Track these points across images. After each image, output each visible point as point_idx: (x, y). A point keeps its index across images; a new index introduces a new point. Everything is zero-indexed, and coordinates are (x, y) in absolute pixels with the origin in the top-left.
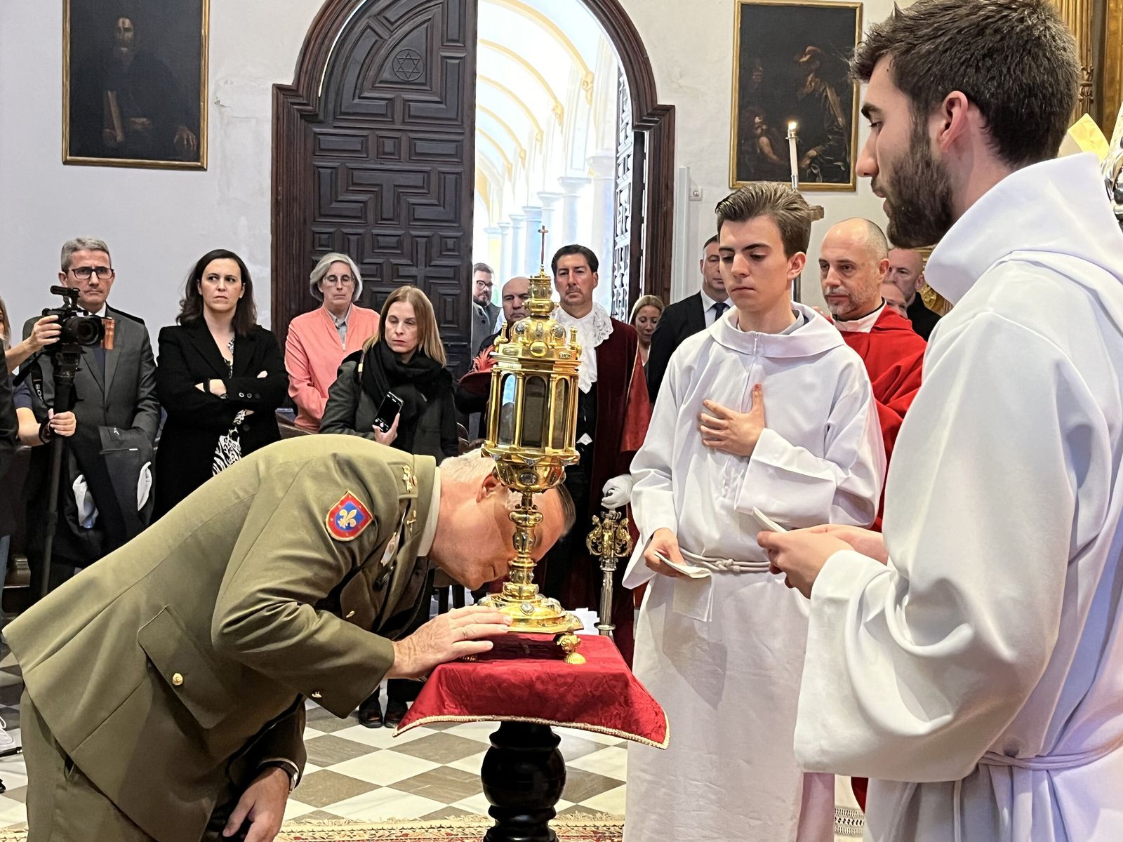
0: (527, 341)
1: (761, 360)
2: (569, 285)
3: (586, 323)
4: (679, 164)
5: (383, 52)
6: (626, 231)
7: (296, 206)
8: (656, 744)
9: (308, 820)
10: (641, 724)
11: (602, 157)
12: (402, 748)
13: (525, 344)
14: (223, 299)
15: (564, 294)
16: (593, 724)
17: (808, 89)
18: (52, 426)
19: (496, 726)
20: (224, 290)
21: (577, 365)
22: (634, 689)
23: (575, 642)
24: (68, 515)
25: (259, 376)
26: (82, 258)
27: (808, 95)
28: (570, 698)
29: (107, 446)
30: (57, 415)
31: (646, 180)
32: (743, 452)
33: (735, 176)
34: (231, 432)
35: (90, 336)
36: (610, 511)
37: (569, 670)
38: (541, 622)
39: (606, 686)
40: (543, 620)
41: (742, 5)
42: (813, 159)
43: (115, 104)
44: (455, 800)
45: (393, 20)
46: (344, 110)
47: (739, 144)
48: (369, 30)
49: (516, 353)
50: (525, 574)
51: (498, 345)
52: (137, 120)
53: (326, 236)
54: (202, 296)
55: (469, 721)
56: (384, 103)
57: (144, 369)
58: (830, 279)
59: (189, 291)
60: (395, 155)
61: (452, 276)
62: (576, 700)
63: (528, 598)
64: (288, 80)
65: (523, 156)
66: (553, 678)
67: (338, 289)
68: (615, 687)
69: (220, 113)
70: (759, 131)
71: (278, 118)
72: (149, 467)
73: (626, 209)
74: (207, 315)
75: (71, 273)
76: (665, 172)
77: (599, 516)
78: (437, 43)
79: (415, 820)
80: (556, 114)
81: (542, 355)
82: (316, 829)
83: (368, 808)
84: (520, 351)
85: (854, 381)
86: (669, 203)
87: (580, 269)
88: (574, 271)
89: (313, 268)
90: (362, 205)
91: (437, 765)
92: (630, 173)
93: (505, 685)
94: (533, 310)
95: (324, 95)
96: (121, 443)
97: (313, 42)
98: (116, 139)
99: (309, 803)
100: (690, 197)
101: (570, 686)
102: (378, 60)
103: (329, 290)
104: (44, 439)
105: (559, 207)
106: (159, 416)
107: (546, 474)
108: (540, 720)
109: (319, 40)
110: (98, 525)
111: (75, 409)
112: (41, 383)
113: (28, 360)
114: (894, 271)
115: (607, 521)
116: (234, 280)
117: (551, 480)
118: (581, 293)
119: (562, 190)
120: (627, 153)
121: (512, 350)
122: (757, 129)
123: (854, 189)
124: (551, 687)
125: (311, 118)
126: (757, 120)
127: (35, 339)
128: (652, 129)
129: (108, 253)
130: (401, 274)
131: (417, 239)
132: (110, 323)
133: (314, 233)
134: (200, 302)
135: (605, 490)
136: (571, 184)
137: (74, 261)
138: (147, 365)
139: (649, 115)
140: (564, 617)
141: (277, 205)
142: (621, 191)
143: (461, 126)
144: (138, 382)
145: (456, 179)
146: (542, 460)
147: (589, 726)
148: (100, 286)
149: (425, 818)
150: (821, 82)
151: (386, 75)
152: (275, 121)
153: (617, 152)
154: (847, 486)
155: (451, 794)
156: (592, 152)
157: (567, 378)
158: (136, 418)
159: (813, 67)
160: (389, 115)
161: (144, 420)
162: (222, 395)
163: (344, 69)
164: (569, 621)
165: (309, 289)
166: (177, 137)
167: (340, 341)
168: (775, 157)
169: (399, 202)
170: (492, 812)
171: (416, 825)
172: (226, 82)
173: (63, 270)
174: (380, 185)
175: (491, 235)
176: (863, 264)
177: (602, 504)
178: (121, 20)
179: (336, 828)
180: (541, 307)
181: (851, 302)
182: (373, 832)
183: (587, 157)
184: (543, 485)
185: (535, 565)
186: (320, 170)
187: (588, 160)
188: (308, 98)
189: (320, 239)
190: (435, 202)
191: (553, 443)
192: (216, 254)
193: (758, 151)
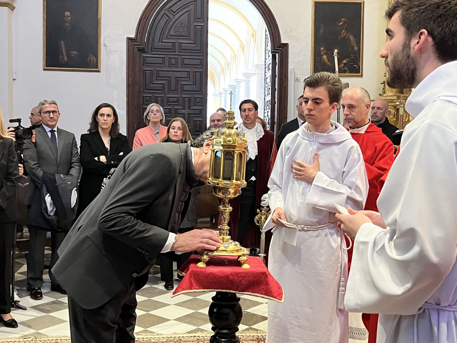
0: (225, 138)
1: (317, 144)
2: (246, 116)
3: (253, 131)
4: (290, 67)
5: (171, 23)
6: (269, 94)
7: (136, 86)
8: (278, 301)
9: (141, 334)
10: (272, 293)
11: (260, 65)
12: (179, 304)
13: (224, 139)
14: (106, 124)
15: (244, 119)
16: (253, 293)
17: (342, 36)
19: (214, 294)
20: (106, 120)
21: (245, 147)
22: (270, 278)
23: (245, 259)
24: (44, 210)
25: (120, 155)
27: (342, 38)
28: (243, 282)
29: (58, 182)
31: (277, 74)
32: (309, 181)
33: (313, 71)
34: (108, 176)
37: (243, 271)
38: (232, 251)
39: (258, 277)
40: (233, 250)
41: (315, 2)
42: (345, 64)
43: (64, 46)
44: (201, 326)
45: (174, 11)
46: (155, 47)
47: (315, 59)
48: (165, 15)
49: (221, 142)
50: (225, 232)
52: (72, 52)
53: (148, 98)
55: (203, 292)
56: (171, 44)
57: (73, 150)
58: (346, 112)
59: (93, 120)
60: (176, 65)
61: (199, 113)
62: (247, 283)
63: (226, 241)
64: (133, 36)
65: (228, 64)
66: (237, 274)
68: (262, 277)
69: (106, 49)
70: (323, 53)
72: (76, 190)
73: (269, 85)
74: (100, 130)
75: (43, 113)
76: (285, 70)
77: (260, 209)
78: (192, 20)
79: (185, 333)
80: (241, 48)
81: (231, 143)
82: (144, 337)
83: (165, 329)
84: (222, 141)
85: (354, 153)
86: (286, 83)
87: (251, 109)
88: (248, 110)
90: (163, 85)
91: (193, 311)
92: (270, 71)
93: (217, 277)
94: (227, 125)
95: (147, 42)
96: (64, 180)
97: (142, 20)
98: (64, 60)
99: (142, 327)
100: (295, 80)
101: (244, 277)
102: (169, 27)
105: (243, 85)
106: (80, 169)
107: (233, 191)
108: (232, 291)
109: (145, 19)
110: (56, 213)
114: (376, 108)
115: (263, 211)
116: (110, 116)
117: (235, 193)
118: (251, 119)
119: (244, 78)
120: (269, 63)
121: (219, 141)
122: (322, 52)
123: (362, 76)
124: (236, 278)
125: (142, 51)
126: (322, 48)
128: (279, 53)
129: (57, 105)
130: (178, 112)
131: (185, 98)
133: (144, 97)
134: (97, 124)
135: (262, 199)
136: (247, 76)
137: (43, 109)
138: (75, 148)
139: (278, 47)
140: (241, 249)
141: (128, 86)
142: (267, 78)
143: (202, 53)
144: (71, 156)
145: (200, 74)
146: (232, 185)
147: (251, 294)
148: (54, 118)
149: (189, 333)
150: (348, 32)
151: (172, 33)
152: (128, 52)
153: (265, 62)
154: (351, 196)
155: (199, 323)
156: (256, 63)
157: (241, 152)
158: (71, 170)
159: (344, 27)
160: (173, 48)
161: (74, 171)
162: (105, 162)
163: (155, 31)
164: (243, 251)
165: (143, 119)
166: (88, 59)
167: (156, 139)
168: (329, 63)
170: (213, 329)
171: (185, 335)
172: (108, 37)
174: (170, 77)
175: (216, 97)
176: (358, 106)
177: (261, 205)
178: (66, 13)
179: (153, 337)
180: (231, 124)
181: (355, 121)
182: (167, 338)
183: (254, 65)
184: (232, 196)
185: (229, 228)
186: (146, 71)
187: (254, 66)
188: (141, 43)
189: (146, 99)
190: (192, 83)
191: (236, 179)
192: (103, 105)
193: (323, 61)
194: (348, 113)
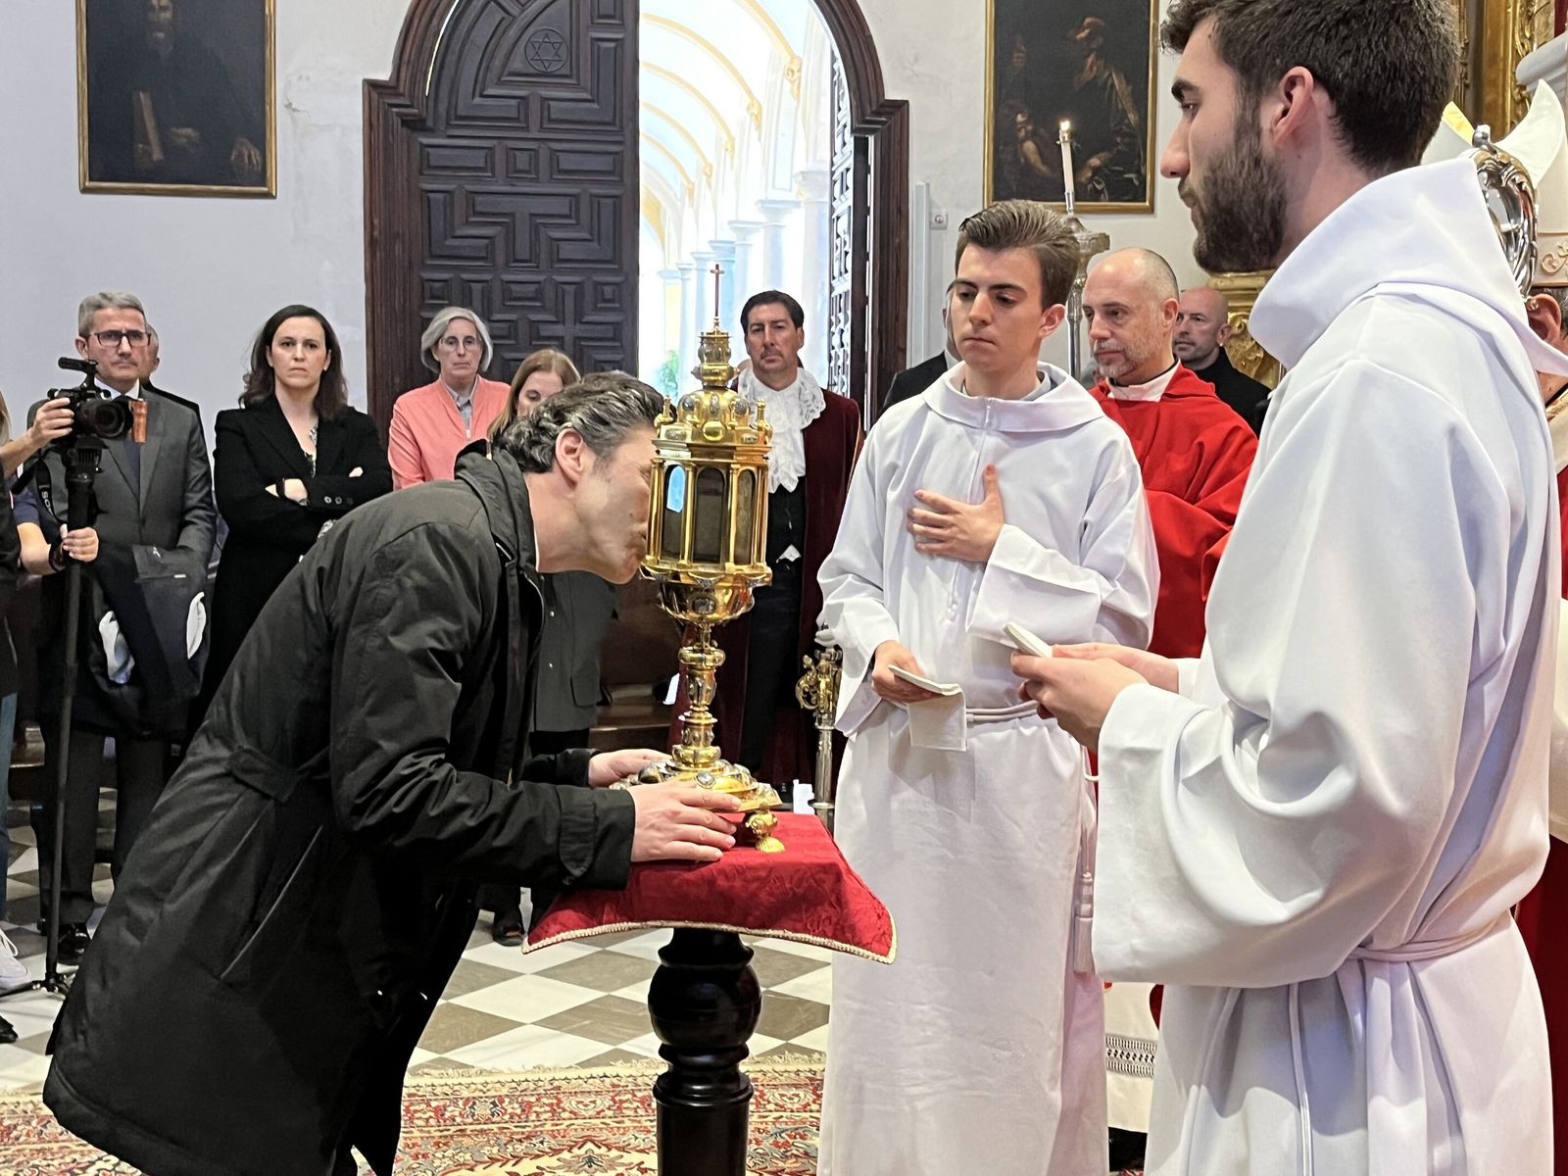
0: (697, 420)
1: (995, 435)
2: (765, 346)
3: (788, 397)
4: (916, 180)
5: (512, 33)
6: (846, 271)
7: (398, 248)
8: (877, 957)
9: (426, 1070)
10: (858, 931)
11: (814, 172)
12: (551, 973)
13: (695, 424)
14: (302, 372)
15: (758, 358)
16: (795, 931)
17: (1087, 76)
18: (65, 547)
19: (665, 936)
20: (303, 360)
21: (766, 452)
22: (848, 883)
23: (769, 823)
24: (94, 666)
25: (352, 475)
26: (109, 318)
27: (1088, 83)
28: (763, 896)
29: (144, 572)
30: (73, 532)
31: (871, 203)
32: (975, 556)
33: (991, 195)
35: (112, 426)
36: (828, 650)
37: (762, 860)
39: (811, 881)
42: (1096, 170)
43: (149, 110)
44: (623, 1040)
46: (460, 113)
47: (996, 152)
48: (492, 4)
49: (684, 436)
50: (702, 733)
51: (659, 427)
52: (180, 131)
53: (440, 284)
54: (272, 369)
55: (629, 930)
56: (513, 102)
57: (193, 466)
58: (1096, 330)
59: (255, 362)
60: (530, 173)
61: (611, 335)
62: (773, 900)
63: (705, 765)
64: (384, 74)
65: (708, 172)
66: (741, 871)
67: (459, 355)
68: (824, 882)
69: (294, 120)
70: (1022, 133)
71: (371, 125)
72: (202, 600)
73: (845, 243)
74: (280, 394)
75: (94, 338)
76: (897, 191)
77: (812, 656)
78: (585, 20)
79: (571, 1067)
80: (752, 114)
81: (719, 438)
82: (437, 1082)
83: (505, 1053)
84: (689, 433)
85: (1118, 465)
86: (903, 233)
87: (780, 324)
88: (771, 327)
89: (424, 328)
90: (486, 241)
91: (599, 994)
92: (850, 193)
94: (705, 378)
95: (433, 95)
96: (164, 567)
97: (416, 21)
98: (151, 158)
99: (434, 1049)
100: (930, 223)
101: (764, 881)
102: (506, 43)
103: (447, 355)
104: (56, 566)
105: (758, 240)
106: (213, 532)
107: (727, 599)
108: (724, 927)
109: (425, 19)
110: (135, 678)
111: (97, 524)
112: (49, 491)
113: (32, 458)
114: (1186, 318)
115: (823, 663)
116: (316, 347)
117: (734, 606)
118: (782, 356)
119: (762, 218)
120: (846, 166)
121: (679, 432)
122: (1019, 130)
123: (1151, 210)
124: (738, 883)
125: (416, 125)
126: (1020, 118)
127: (38, 430)
128: (879, 134)
129: (142, 313)
130: (541, 333)
131: (563, 286)
132: (141, 407)
133: (423, 281)
134: (271, 378)
135: (819, 621)
136: (773, 208)
137: (97, 322)
138: (197, 459)
139: (874, 113)
140: (755, 790)
141: (371, 244)
142: (838, 218)
143: (619, 132)
144: (185, 486)
145: (615, 204)
146: (721, 580)
147: (790, 934)
148: (133, 357)
149: (584, 1064)
150: (1105, 65)
151: (516, 64)
152: (367, 128)
153: (832, 164)
154: (1114, 602)
155: (618, 1032)
156: (801, 165)
157: (753, 469)
158: (182, 536)
159: (1094, 46)
160: (522, 117)
161: (193, 537)
162: (302, 500)
163: (460, 57)
164: (762, 795)
165: (419, 357)
166: (234, 153)
167: (462, 425)
168: (1044, 168)
169: (538, 239)
170: (663, 1052)
171: (572, 1074)
172: (300, 78)
173: (81, 335)
174: (512, 215)
175: (668, 281)
176: (1139, 307)
177: (816, 640)
179: (464, 1081)
180: (716, 374)
181: (1127, 360)
182: (514, 1085)
183: (794, 173)
184: (722, 615)
185: (715, 720)
186: (431, 195)
187: (797, 175)
188: (412, 96)
189: (431, 288)
190: (586, 235)
191: (735, 557)
192: (291, 311)
193: (1022, 160)
194: (1106, 333)
